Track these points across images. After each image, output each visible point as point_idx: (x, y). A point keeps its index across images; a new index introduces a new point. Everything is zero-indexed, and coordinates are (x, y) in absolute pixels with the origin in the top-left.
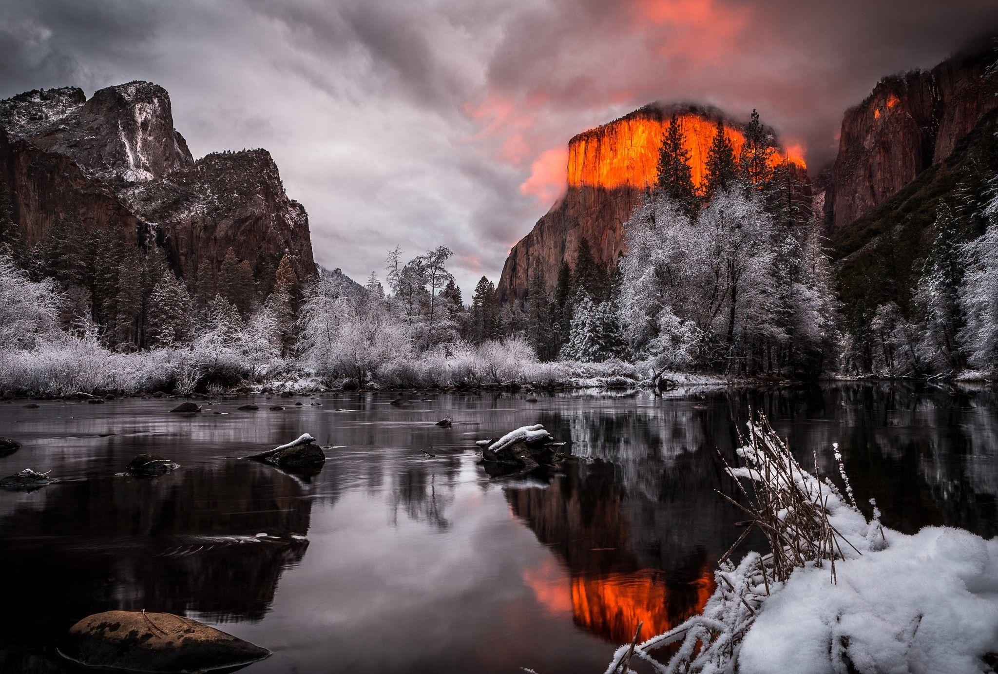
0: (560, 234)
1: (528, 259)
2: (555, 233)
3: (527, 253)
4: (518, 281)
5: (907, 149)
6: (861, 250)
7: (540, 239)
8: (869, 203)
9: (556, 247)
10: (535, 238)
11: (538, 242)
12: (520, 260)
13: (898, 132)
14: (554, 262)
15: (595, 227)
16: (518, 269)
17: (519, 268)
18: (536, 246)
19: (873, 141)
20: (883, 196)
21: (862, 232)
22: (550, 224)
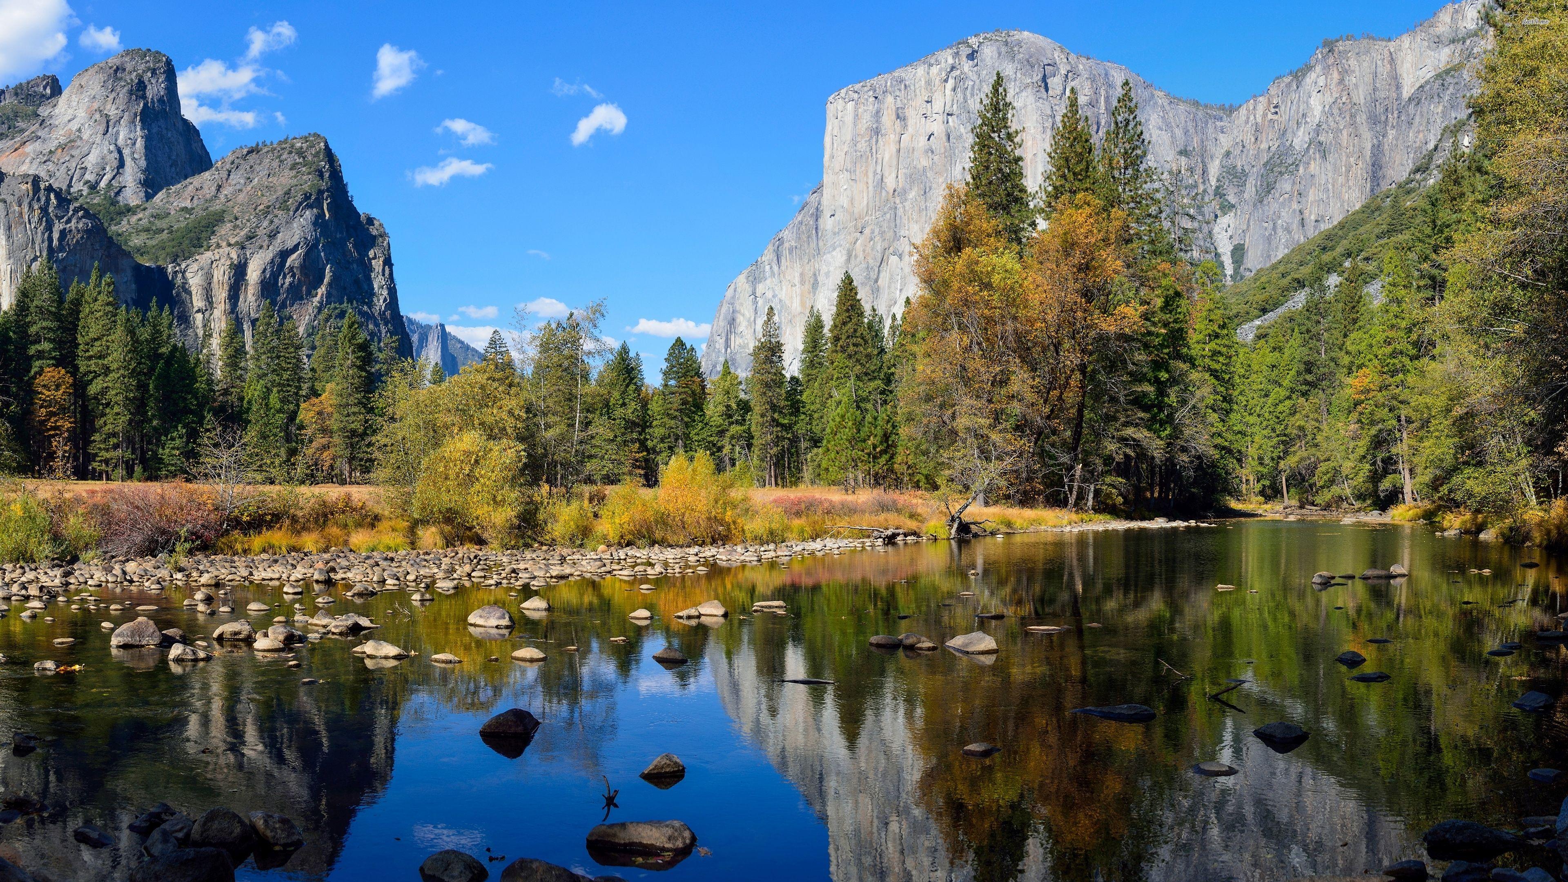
0: (810, 260)
1: (755, 302)
2: (801, 259)
3: (754, 293)
4: (739, 341)
5: (1352, 159)
6: (1280, 311)
7: (776, 268)
8: (1296, 237)
9: (802, 282)
10: (767, 268)
11: (773, 274)
12: (742, 304)
13: (1341, 131)
14: (799, 309)
15: (868, 250)
16: (738, 321)
17: (740, 319)
18: (768, 281)
19: (1307, 139)
20: (1315, 227)
21: (1285, 282)
22: (793, 244)
